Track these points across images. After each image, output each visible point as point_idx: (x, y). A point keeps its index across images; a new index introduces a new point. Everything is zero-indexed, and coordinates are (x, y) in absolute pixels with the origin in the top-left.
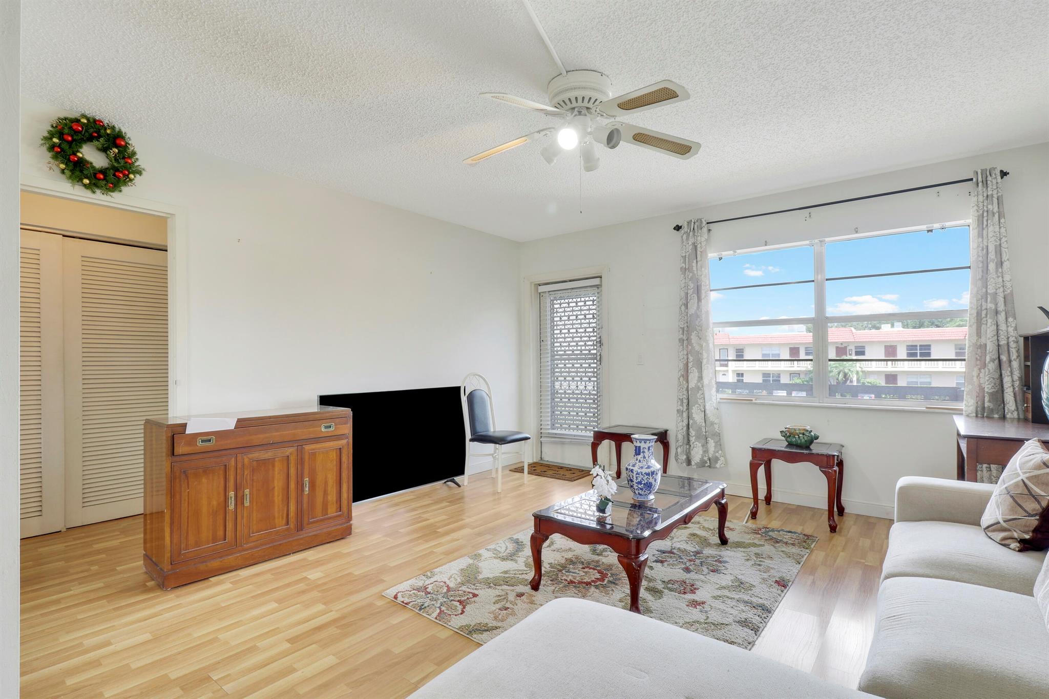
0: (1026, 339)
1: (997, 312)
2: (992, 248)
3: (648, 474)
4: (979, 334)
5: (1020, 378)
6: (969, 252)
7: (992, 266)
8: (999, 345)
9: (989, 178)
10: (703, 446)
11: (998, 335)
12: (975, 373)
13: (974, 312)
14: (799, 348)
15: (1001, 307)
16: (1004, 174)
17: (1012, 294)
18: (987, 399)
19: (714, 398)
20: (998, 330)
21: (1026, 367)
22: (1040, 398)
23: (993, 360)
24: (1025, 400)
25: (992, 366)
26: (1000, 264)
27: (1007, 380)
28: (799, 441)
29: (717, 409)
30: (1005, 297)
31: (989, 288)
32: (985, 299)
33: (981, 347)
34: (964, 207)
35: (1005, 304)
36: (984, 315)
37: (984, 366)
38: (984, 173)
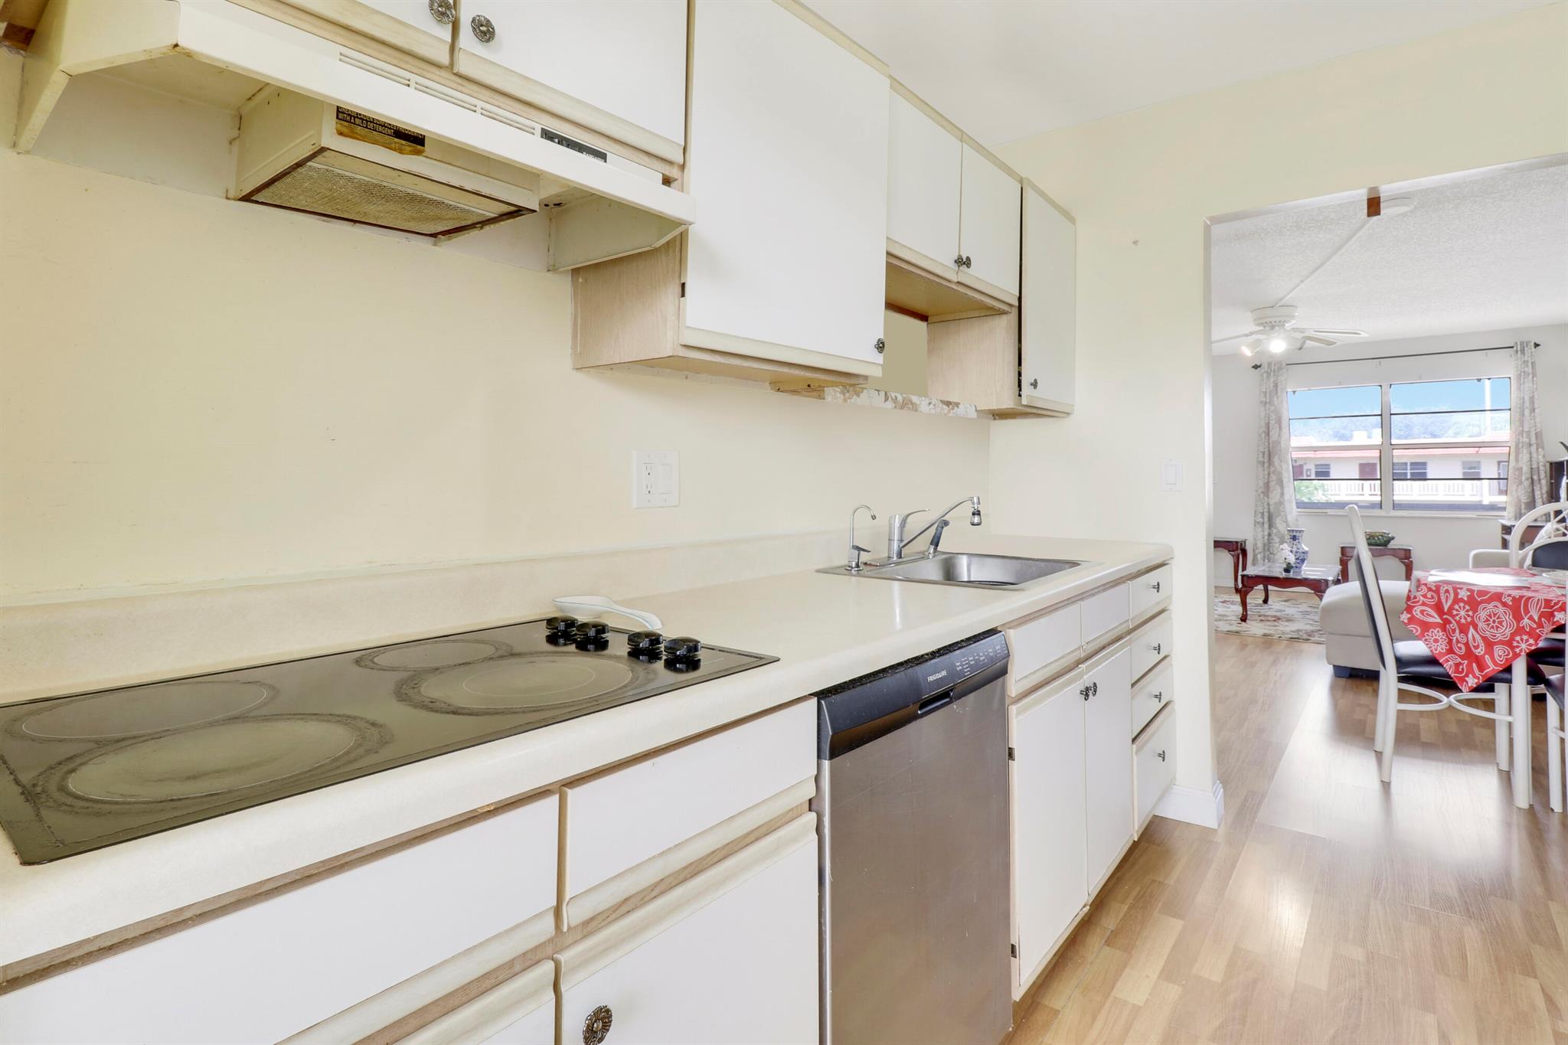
0: (1551, 464)
1: (1530, 445)
2: (1527, 399)
3: (1303, 553)
5: (1547, 492)
6: (1510, 398)
7: (1527, 412)
8: (1532, 468)
9: (1526, 348)
11: (1531, 461)
12: (1514, 489)
13: (1514, 443)
15: (1533, 441)
16: (1537, 345)
17: (1541, 431)
18: (1523, 507)
19: (1294, 513)
20: (1531, 457)
21: (1551, 483)
23: (1527, 479)
25: (1527, 483)
27: (1538, 493)
28: (1378, 542)
29: (1297, 520)
30: (1536, 434)
31: (1525, 426)
32: (1521, 433)
33: (1518, 469)
34: (1507, 366)
35: (1536, 438)
36: (1520, 446)
37: (1521, 483)
38: (1522, 343)
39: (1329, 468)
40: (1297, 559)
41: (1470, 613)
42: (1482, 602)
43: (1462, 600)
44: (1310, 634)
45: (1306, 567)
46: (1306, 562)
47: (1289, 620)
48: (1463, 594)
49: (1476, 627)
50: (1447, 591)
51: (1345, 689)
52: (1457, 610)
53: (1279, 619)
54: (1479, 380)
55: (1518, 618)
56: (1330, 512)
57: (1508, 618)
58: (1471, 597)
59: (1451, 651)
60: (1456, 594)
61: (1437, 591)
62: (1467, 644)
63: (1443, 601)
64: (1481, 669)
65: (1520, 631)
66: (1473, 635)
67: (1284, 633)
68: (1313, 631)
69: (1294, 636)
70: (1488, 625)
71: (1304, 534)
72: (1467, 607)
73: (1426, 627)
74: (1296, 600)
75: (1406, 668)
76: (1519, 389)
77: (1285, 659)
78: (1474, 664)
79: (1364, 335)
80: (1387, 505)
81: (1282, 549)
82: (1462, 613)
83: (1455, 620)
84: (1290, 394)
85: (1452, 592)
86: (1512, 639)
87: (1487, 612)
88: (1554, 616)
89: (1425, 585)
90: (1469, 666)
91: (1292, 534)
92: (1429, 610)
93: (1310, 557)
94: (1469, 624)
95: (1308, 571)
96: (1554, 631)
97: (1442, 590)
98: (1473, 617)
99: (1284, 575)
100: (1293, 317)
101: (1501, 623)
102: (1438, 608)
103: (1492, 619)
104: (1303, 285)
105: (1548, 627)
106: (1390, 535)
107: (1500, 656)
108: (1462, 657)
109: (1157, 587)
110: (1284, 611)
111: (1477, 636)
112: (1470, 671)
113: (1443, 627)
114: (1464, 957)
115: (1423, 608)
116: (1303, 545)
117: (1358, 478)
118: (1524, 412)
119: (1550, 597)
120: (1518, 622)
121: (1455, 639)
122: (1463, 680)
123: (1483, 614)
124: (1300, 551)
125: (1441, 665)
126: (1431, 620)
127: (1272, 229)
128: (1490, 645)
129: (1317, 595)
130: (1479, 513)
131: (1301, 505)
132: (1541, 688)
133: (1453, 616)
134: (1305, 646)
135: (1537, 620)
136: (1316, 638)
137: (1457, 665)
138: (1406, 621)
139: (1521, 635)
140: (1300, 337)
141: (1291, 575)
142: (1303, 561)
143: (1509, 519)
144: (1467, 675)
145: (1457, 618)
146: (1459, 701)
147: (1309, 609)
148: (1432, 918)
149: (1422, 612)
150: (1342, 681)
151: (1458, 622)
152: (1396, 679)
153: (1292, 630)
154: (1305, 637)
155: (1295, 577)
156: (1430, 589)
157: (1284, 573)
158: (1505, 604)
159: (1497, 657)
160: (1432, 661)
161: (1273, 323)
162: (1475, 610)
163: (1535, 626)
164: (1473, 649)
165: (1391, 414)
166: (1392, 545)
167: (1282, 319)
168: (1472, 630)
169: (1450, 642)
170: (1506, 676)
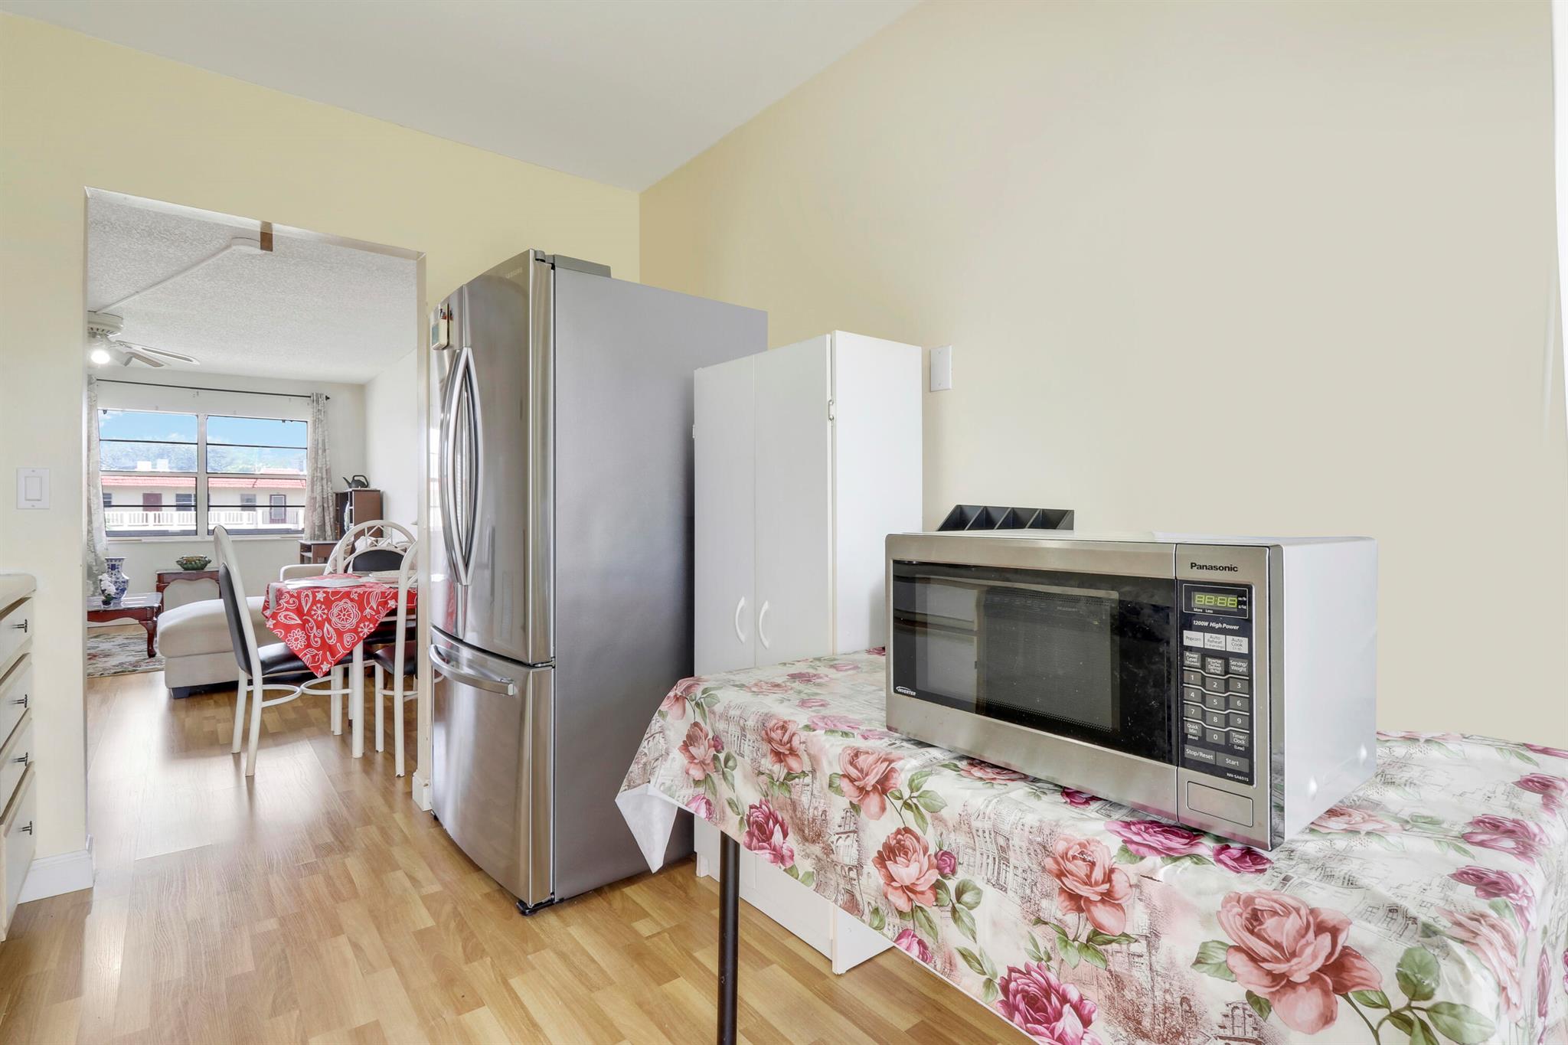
0: (337, 494)
1: (322, 479)
2: (320, 441)
3: (123, 582)
4: (312, 491)
5: (334, 517)
6: (308, 442)
7: (320, 452)
8: (323, 498)
9: (320, 400)
10: (94, 583)
11: (322, 491)
12: (310, 514)
13: (310, 477)
14: (160, 494)
15: (324, 476)
16: (327, 398)
17: (330, 468)
18: (316, 529)
19: (104, 539)
20: (322, 489)
21: (337, 510)
22: (344, 526)
23: (319, 506)
24: (336, 529)
25: (319, 510)
26: (324, 451)
27: (327, 518)
28: (196, 566)
29: (107, 549)
30: (326, 470)
31: (319, 463)
32: (316, 469)
33: (313, 498)
34: (306, 412)
35: (327, 474)
36: (315, 479)
37: (315, 510)
38: (317, 394)
39: (110, 498)
40: (117, 589)
41: (326, 611)
42: (335, 600)
43: (319, 601)
44: (136, 664)
45: (125, 597)
46: (126, 592)
47: (106, 656)
48: (320, 596)
49: (330, 622)
50: (307, 595)
51: (187, 709)
52: (315, 611)
53: (95, 656)
54: (284, 421)
55: (362, 609)
56: (144, 539)
57: (354, 610)
58: (327, 598)
59: (309, 646)
60: (314, 596)
61: (298, 597)
62: (322, 638)
63: (304, 604)
64: (333, 655)
65: (363, 619)
66: (328, 630)
67: (105, 670)
68: (137, 662)
69: (118, 670)
70: (340, 618)
71: (124, 562)
72: (323, 607)
73: (288, 628)
74: (108, 635)
75: (272, 667)
76: (314, 432)
77: (115, 695)
78: (328, 653)
79: (195, 362)
80: (202, 531)
81: (101, 580)
82: (319, 612)
83: (313, 619)
84: (101, 412)
85: (311, 596)
86: (358, 626)
87: (339, 608)
88: (388, 604)
89: (288, 592)
90: (324, 654)
91: (110, 563)
92: (291, 614)
93: (130, 587)
94: (324, 620)
95: (128, 601)
96: (388, 615)
97: (303, 595)
98: (327, 615)
99: (103, 607)
100: (118, 329)
101: (349, 615)
102: (299, 611)
103: (344, 614)
104: (136, 297)
105: (384, 613)
106: (207, 559)
107: (348, 642)
108: (318, 649)
109: (24, 627)
110: (98, 647)
111: (331, 629)
112: (325, 659)
113: (303, 627)
114: (351, 881)
115: (287, 613)
116: (123, 574)
117: (142, 504)
118: (319, 450)
119: (383, 590)
120: (362, 613)
121: (312, 634)
122: (319, 668)
123: (335, 611)
124: (121, 580)
125: (300, 659)
126: (293, 622)
127: (119, 225)
128: (340, 634)
129: (142, 624)
130: (283, 536)
131: (109, 534)
132: (371, 662)
133: (312, 616)
134: (133, 677)
135: (375, 608)
136: (144, 668)
137: (314, 657)
138: (272, 627)
139: (364, 622)
140: (125, 352)
141: (111, 607)
142: (123, 590)
143: (306, 540)
144: (322, 663)
145: (315, 617)
146: (308, 688)
147: (125, 641)
148: (321, 865)
149: (285, 616)
150: (183, 702)
151: (315, 621)
152: (261, 681)
153: (113, 664)
154: (131, 668)
155: (117, 608)
156: (292, 596)
157: (103, 606)
158: (352, 600)
159: (345, 642)
160: (291, 657)
161: (95, 331)
162: (329, 608)
163: (374, 613)
164: (327, 640)
165: (207, 444)
166: (209, 568)
167: (107, 328)
168: (327, 625)
169: (308, 638)
170: (349, 657)
